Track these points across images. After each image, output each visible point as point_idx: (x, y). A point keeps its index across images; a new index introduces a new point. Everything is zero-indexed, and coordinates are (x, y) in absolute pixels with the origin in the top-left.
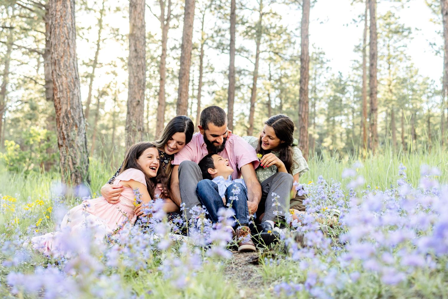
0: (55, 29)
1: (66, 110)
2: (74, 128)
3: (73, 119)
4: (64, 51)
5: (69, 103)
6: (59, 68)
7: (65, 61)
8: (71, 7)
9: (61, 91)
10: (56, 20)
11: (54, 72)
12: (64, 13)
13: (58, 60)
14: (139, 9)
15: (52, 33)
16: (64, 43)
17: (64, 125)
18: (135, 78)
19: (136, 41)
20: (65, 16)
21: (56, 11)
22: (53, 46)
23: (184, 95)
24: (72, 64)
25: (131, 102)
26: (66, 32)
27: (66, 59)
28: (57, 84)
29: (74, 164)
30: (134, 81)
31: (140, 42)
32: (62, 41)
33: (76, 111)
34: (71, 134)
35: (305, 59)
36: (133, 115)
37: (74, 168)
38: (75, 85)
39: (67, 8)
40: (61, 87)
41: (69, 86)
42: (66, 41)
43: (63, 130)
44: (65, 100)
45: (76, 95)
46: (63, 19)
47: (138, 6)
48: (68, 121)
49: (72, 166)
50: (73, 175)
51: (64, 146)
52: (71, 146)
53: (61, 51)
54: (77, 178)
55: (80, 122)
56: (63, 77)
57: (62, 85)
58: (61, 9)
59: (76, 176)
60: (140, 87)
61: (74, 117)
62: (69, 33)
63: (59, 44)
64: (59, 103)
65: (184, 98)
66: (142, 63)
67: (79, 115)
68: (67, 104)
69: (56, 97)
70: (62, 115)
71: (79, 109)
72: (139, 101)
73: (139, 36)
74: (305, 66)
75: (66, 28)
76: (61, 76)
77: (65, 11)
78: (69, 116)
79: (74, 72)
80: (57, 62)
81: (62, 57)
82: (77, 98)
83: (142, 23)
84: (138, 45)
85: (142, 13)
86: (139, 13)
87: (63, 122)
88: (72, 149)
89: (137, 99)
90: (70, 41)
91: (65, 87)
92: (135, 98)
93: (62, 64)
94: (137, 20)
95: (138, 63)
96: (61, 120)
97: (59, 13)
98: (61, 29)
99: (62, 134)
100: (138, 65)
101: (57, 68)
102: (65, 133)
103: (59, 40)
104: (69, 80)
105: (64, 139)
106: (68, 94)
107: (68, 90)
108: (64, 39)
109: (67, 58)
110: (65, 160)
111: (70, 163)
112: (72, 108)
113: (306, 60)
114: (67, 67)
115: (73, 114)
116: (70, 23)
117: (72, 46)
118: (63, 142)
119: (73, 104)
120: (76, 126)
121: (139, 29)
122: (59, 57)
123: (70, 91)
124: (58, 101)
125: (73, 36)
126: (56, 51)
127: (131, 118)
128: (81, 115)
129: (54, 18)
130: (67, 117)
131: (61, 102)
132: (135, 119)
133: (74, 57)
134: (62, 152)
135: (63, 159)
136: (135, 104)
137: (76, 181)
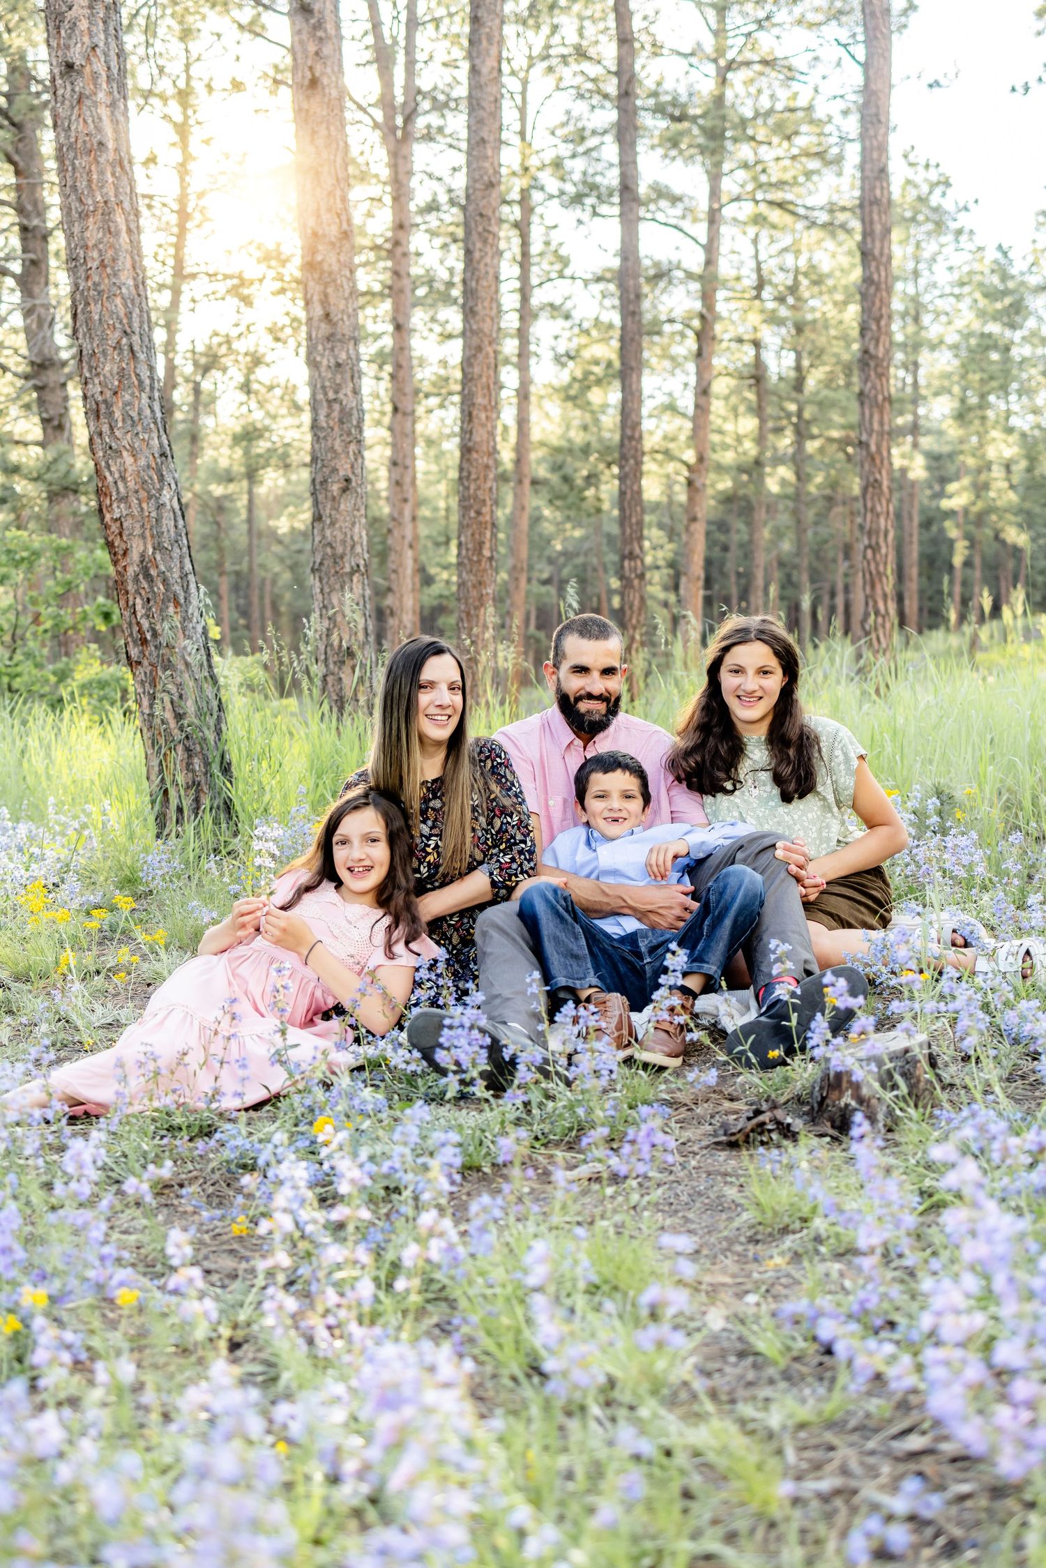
0: (87, 304)
1: (142, 556)
2: (171, 610)
3: (165, 581)
4: (122, 374)
5: (148, 533)
6: (112, 428)
7: (126, 405)
8: (129, 231)
9: (124, 499)
10: (87, 278)
11: (97, 440)
12: (110, 253)
13: (105, 401)
15: (80, 316)
16: (118, 347)
17: (138, 601)
18: (330, 407)
19: (326, 285)
20: (114, 260)
21: (87, 247)
22: (85, 359)
23: (483, 416)
24: (148, 412)
25: (324, 482)
26: (122, 312)
27: (127, 397)
28: (110, 479)
29: (179, 716)
30: (328, 416)
31: (338, 287)
32: (112, 342)
33: (171, 558)
34: (164, 628)
35: (877, 252)
36: (333, 524)
37: (181, 729)
38: (161, 478)
39: (118, 234)
40: (121, 485)
41: (144, 482)
42: (124, 341)
43: (139, 615)
44: (138, 525)
45: (168, 506)
46: (109, 270)
48: (151, 588)
49: (173, 723)
50: (180, 749)
51: (145, 662)
52: (168, 665)
53: (111, 372)
54: (190, 757)
55: (186, 590)
56: (125, 454)
57: (123, 478)
58: (100, 242)
59: (188, 750)
60: (349, 434)
61: (168, 575)
62: (129, 315)
63: (104, 353)
64: (121, 534)
65: (483, 425)
66: (349, 357)
67: (182, 568)
68: (143, 536)
69: (108, 517)
70: (132, 570)
71: (181, 548)
72: (348, 480)
73: (335, 267)
74: (876, 277)
75: (118, 301)
76: (118, 453)
77: (112, 246)
78: (153, 572)
79: (155, 435)
80: (103, 407)
81: (115, 393)
82: (172, 515)
84: (332, 300)
87: (137, 592)
88: (169, 673)
89: (342, 473)
90: (136, 339)
91: (131, 484)
92: (335, 470)
93: (118, 415)
95: (336, 357)
96: (131, 587)
97: (95, 254)
98: (106, 304)
99: (136, 629)
100: (338, 365)
101: (105, 428)
102: (145, 624)
103: (104, 339)
104: (142, 462)
105: (144, 642)
106: (144, 505)
107: (143, 494)
108: (117, 334)
109: (132, 395)
110: (151, 706)
111: (169, 715)
112: (158, 547)
113: (882, 254)
114: (134, 424)
115: (162, 568)
116: (131, 282)
117: (142, 357)
118: (142, 652)
119: (160, 534)
120: (177, 603)
121: (333, 244)
122: (108, 394)
123: (150, 497)
124: (114, 528)
125: (142, 323)
126: (98, 375)
127: (328, 533)
128: (188, 567)
129: (82, 270)
130: (148, 576)
131: (126, 533)
132: (340, 536)
133: (152, 388)
134: (142, 683)
135: (145, 702)
136: (335, 488)
137: (189, 765)
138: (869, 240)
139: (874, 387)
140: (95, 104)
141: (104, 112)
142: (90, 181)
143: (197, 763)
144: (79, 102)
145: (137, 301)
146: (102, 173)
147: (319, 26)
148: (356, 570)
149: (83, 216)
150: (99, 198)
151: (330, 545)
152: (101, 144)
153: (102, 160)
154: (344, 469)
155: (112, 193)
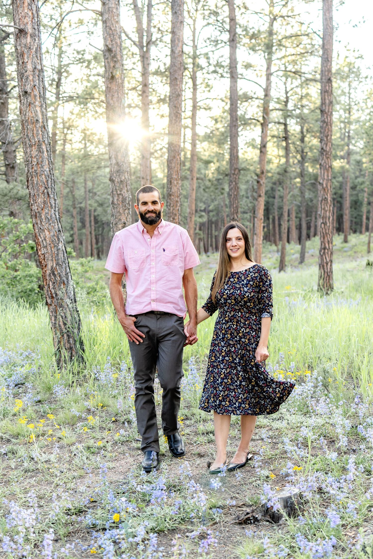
0: (32, 177)
1: (52, 267)
2: (62, 286)
4: (45, 202)
5: (54, 259)
6: (41, 222)
7: (46, 213)
8: (47, 151)
9: (46, 247)
10: (32, 168)
11: (36, 226)
12: (41, 159)
13: (39, 212)
15: (30, 182)
16: (43, 193)
17: (51, 283)
20: (42, 162)
21: (32, 157)
22: (32, 197)
24: (54, 216)
25: (116, 224)
26: (45, 180)
27: (47, 211)
28: (40, 240)
29: (65, 324)
32: (41, 191)
33: (62, 268)
34: (59, 293)
37: (66, 328)
38: (59, 239)
39: (43, 152)
40: (44, 242)
41: (53, 241)
42: (46, 191)
43: (51, 288)
44: (50, 256)
45: (61, 249)
46: (40, 166)
48: (55, 278)
49: (63, 327)
50: (65, 335)
51: (53, 305)
52: (61, 306)
53: (41, 202)
54: (69, 338)
55: (67, 279)
56: (46, 231)
57: (45, 240)
58: (37, 155)
59: (68, 336)
61: (61, 273)
62: (47, 181)
63: (38, 195)
64: (44, 259)
67: (66, 271)
68: (52, 260)
69: (40, 253)
70: (48, 272)
71: (65, 264)
75: (43, 176)
76: (43, 231)
77: (41, 157)
78: (56, 273)
79: (56, 224)
80: (38, 214)
81: (42, 209)
87: (50, 280)
88: (61, 309)
90: (49, 190)
91: (48, 242)
93: (43, 217)
96: (48, 278)
97: (35, 160)
98: (39, 178)
99: (50, 293)
101: (39, 222)
102: (53, 291)
103: (38, 190)
104: (52, 234)
105: (52, 297)
106: (53, 249)
107: (52, 245)
108: (43, 188)
109: (48, 210)
110: (55, 320)
111: (61, 323)
112: (58, 264)
114: (49, 220)
115: (59, 272)
116: (48, 170)
117: (52, 196)
118: (52, 301)
119: (58, 259)
120: (64, 284)
122: (40, 209)
123: (55, 246)
124: (42, 257)
125: (52, 184)
126: (36, 203)
128: (68, 270)
129: (30, 165)
130: (54, 274)
131: (46, 259)
133: (55, 207)
134: (52, 312)
135: (53, 319)
136: (120, 226)
137: (68, 341)
138: (324, 106)
139: (325, 162)
140: (35, 106)
141: (38, 109)
142: (33, 134)
143: (71, 340)
144: (29, 105)
145: (50, 176)
146: (38, 131)
147: (114, 56)
149: (31, 146)
150: (36, 140)
152: (37, 120)
153: (37, 126)
154: (124, 219)
155: (41, 138)
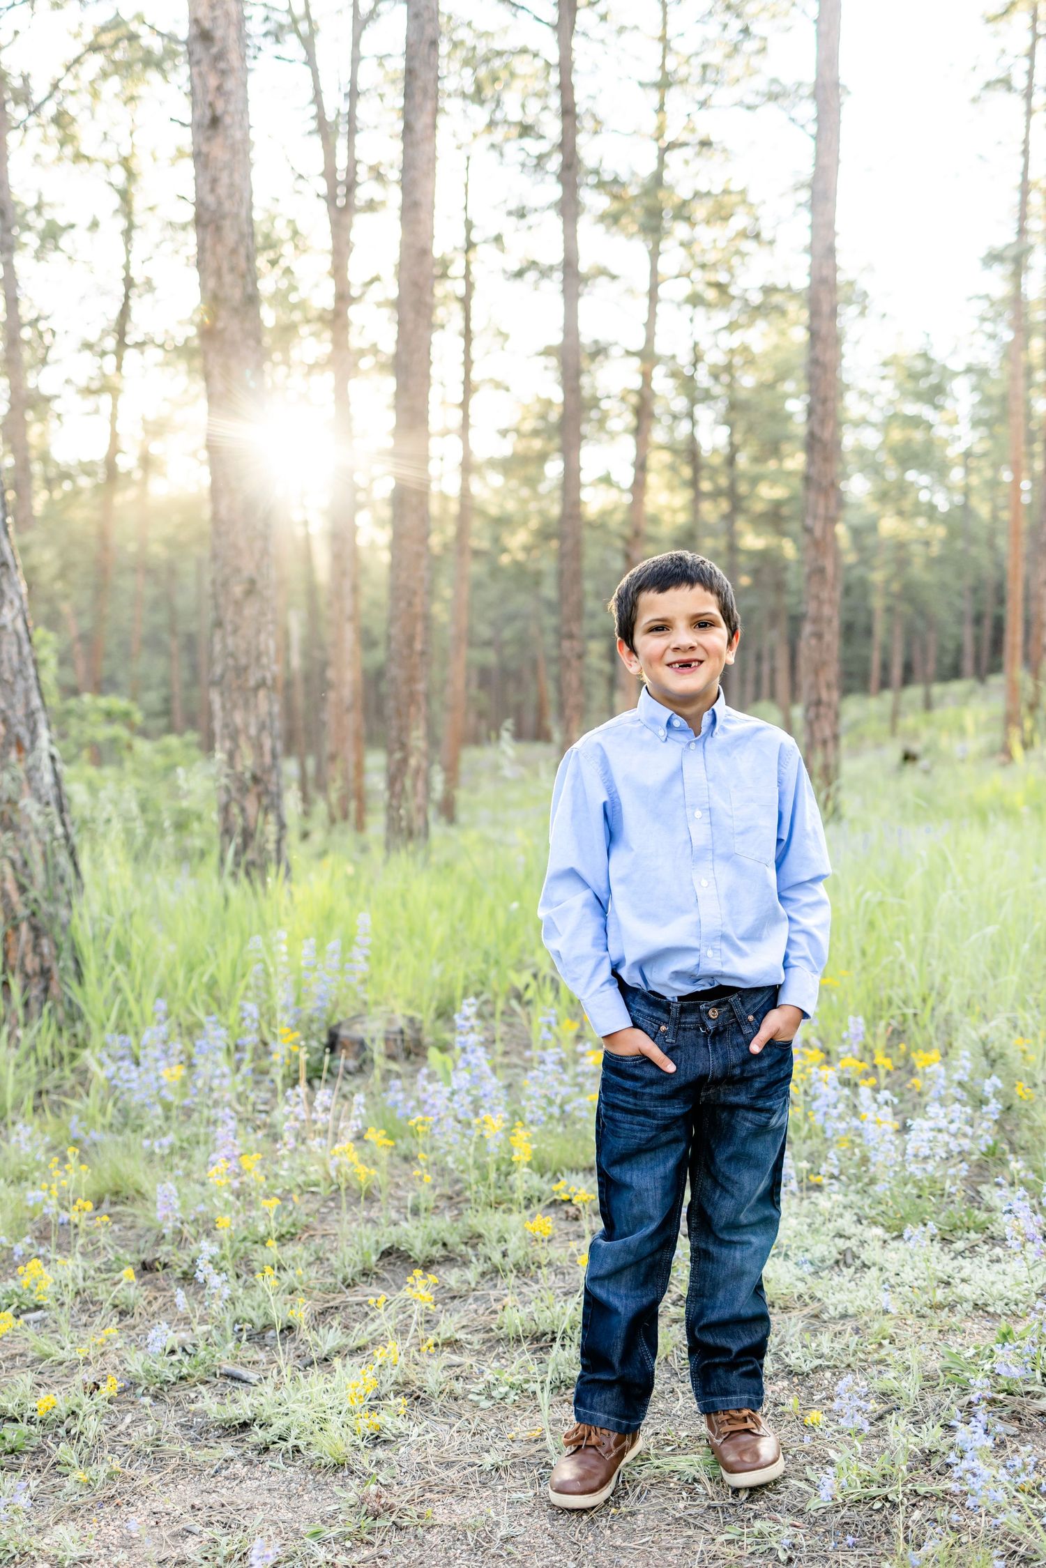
2: (13, 756)
3: (6, 722)
14: (230, 236)
19: (228, 356)
25: (225, 584)
29: (22, 889)
31: (242, 359)
33: (13, 692)
34: (4, 779)
36: (235, 631)
37: (26, 903)
45: (10, 628)
47: (227, 224)
49: (15, 896)
50: (24, 928)
52: (8, 824)
54: (36, 937)
55: (33, 732)
59: (34, 928)
61: (10, 713)
71: (26, 679)
72: (252, 582)
73: (239, 336)
82: (14, 639)
83: (244, 288)
84: (235, 373)
85: (242, 251)
86: (234, 251)
88: (10, 833)
89: (245, 573)
92: (238, 570)
94: (228, 278)
111: (11, 887)
120: (20, 747)
121: (236, 310)
127: (230, 641)
128: (36, 702)
132: (243, 645)
136: (238, 590)
137: (36, 947)
143: (45, 944)
147: (220, 56)
148: (262, 684)
151: (232, 655)
154: (248, 568)
